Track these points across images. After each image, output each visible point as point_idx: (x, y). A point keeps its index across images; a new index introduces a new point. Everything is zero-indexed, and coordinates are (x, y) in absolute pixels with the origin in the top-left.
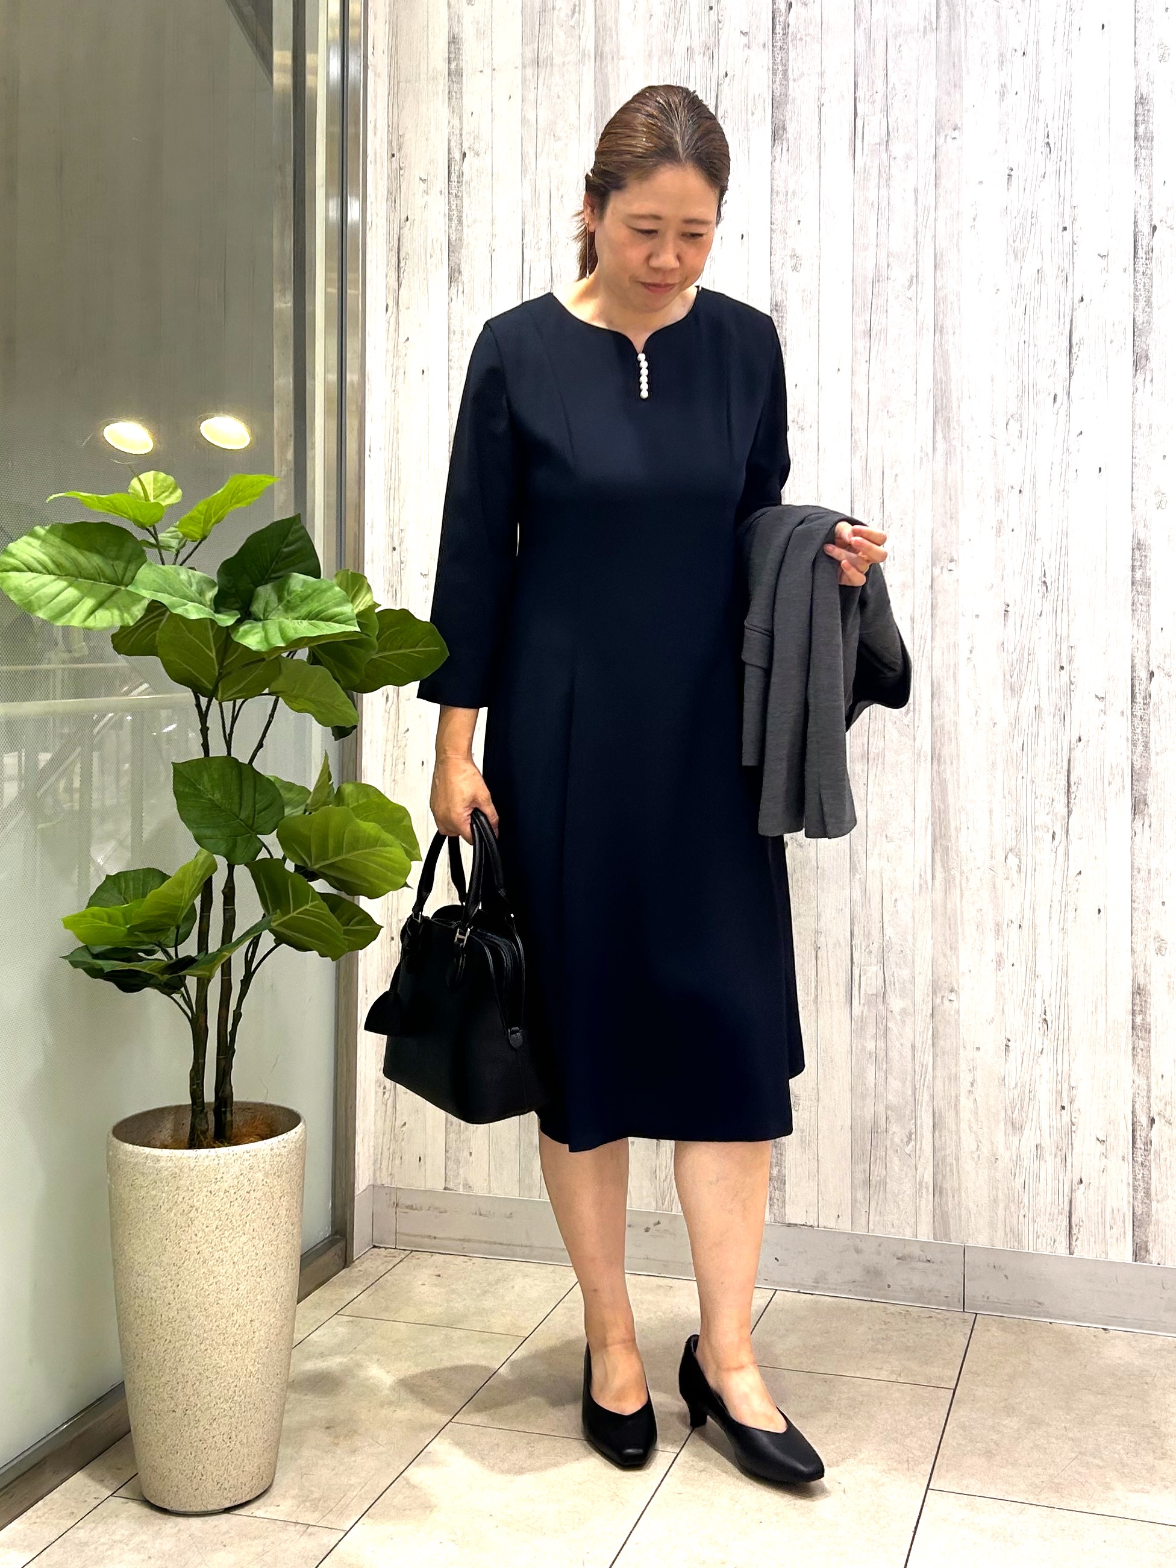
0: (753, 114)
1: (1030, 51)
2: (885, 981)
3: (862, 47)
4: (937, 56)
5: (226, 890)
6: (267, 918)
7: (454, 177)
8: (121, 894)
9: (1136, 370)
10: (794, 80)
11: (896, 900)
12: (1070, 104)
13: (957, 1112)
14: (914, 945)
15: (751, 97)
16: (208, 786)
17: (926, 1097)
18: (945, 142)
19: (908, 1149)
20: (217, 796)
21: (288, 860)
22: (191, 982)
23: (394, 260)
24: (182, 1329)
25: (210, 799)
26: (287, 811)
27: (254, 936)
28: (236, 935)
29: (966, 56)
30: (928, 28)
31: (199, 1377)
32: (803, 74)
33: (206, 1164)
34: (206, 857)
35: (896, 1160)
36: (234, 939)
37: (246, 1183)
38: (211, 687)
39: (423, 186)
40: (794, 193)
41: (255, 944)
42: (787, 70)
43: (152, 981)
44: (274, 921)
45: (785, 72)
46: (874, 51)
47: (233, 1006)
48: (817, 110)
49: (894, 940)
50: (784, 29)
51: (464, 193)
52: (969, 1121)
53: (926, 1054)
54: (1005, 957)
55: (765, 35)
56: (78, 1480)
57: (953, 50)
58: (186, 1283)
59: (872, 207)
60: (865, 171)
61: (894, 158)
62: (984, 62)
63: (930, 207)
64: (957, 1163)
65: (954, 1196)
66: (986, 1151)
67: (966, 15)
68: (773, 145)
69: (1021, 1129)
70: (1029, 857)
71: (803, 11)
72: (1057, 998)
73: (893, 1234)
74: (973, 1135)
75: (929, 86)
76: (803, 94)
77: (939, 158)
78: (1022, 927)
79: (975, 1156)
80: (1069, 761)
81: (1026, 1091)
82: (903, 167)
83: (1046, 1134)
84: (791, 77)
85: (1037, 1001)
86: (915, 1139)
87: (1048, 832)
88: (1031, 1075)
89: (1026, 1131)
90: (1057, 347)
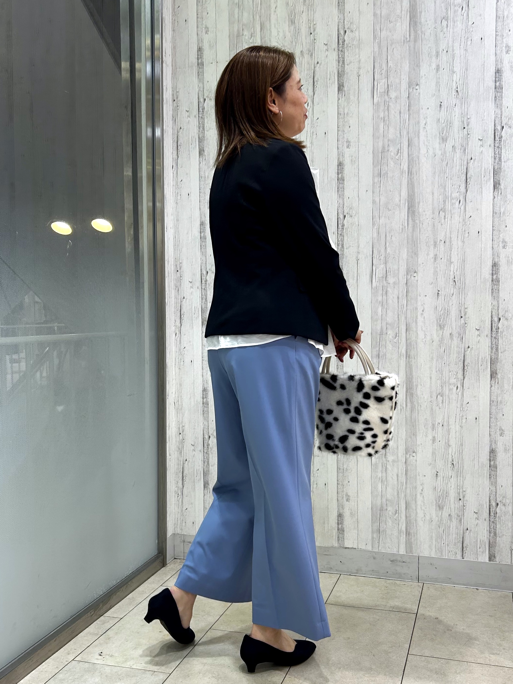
0: (330, 79)
1: (449, 49)
3: (377, 50)
4: (409, 54)
7: (200, 110)
9: (495, 189)
10: (347, 65)
12: (467, 73)
13: (416, 502)
14: (398, 434)
15: (329, 72)
17: (403, 495)
18: (413, 91)
19: (395, 517)
23: (176, 145)
29: (422, 53)
30: (406, 41)
32: (351, 62)
35: (390, 521)
39: (187, 114)
40: (348, 114)
42: (344, 60)
46: (382, 51)
48: (357, 78)
50: (343, 42)
51: (205, 116)
52: (421, 505)
53: (403, 478)
54: (436, 438)
55: (335, 45)
57: (416, 50)
59: (381, 119)
60: (378, 104)
61: (391, 98)
62: (430, 56)
63: (406, 120)
64: (416, 522)
65: (414, 536)
66: (428, 517)
67: (422, 35)
68: (338, 93)
69: (443, 508)
70: (447, 396)
71: (351, 34)
72: (458, 454)
73: (389, 551)
74: (423, 511)
75: (406, 67)
76: (351, 70)
77: (410, 97)
78: (444, 425)
79: (423, 519)
80: (464, 356)
81: (445, 493)
82: (394, 102)
83: (453, 510)
84: (346, 63)
85: (450, 456)
86: (398, 513)
87: (455, 386)
88: (447, 486)
89: (445, 509)
90: (461, 179)
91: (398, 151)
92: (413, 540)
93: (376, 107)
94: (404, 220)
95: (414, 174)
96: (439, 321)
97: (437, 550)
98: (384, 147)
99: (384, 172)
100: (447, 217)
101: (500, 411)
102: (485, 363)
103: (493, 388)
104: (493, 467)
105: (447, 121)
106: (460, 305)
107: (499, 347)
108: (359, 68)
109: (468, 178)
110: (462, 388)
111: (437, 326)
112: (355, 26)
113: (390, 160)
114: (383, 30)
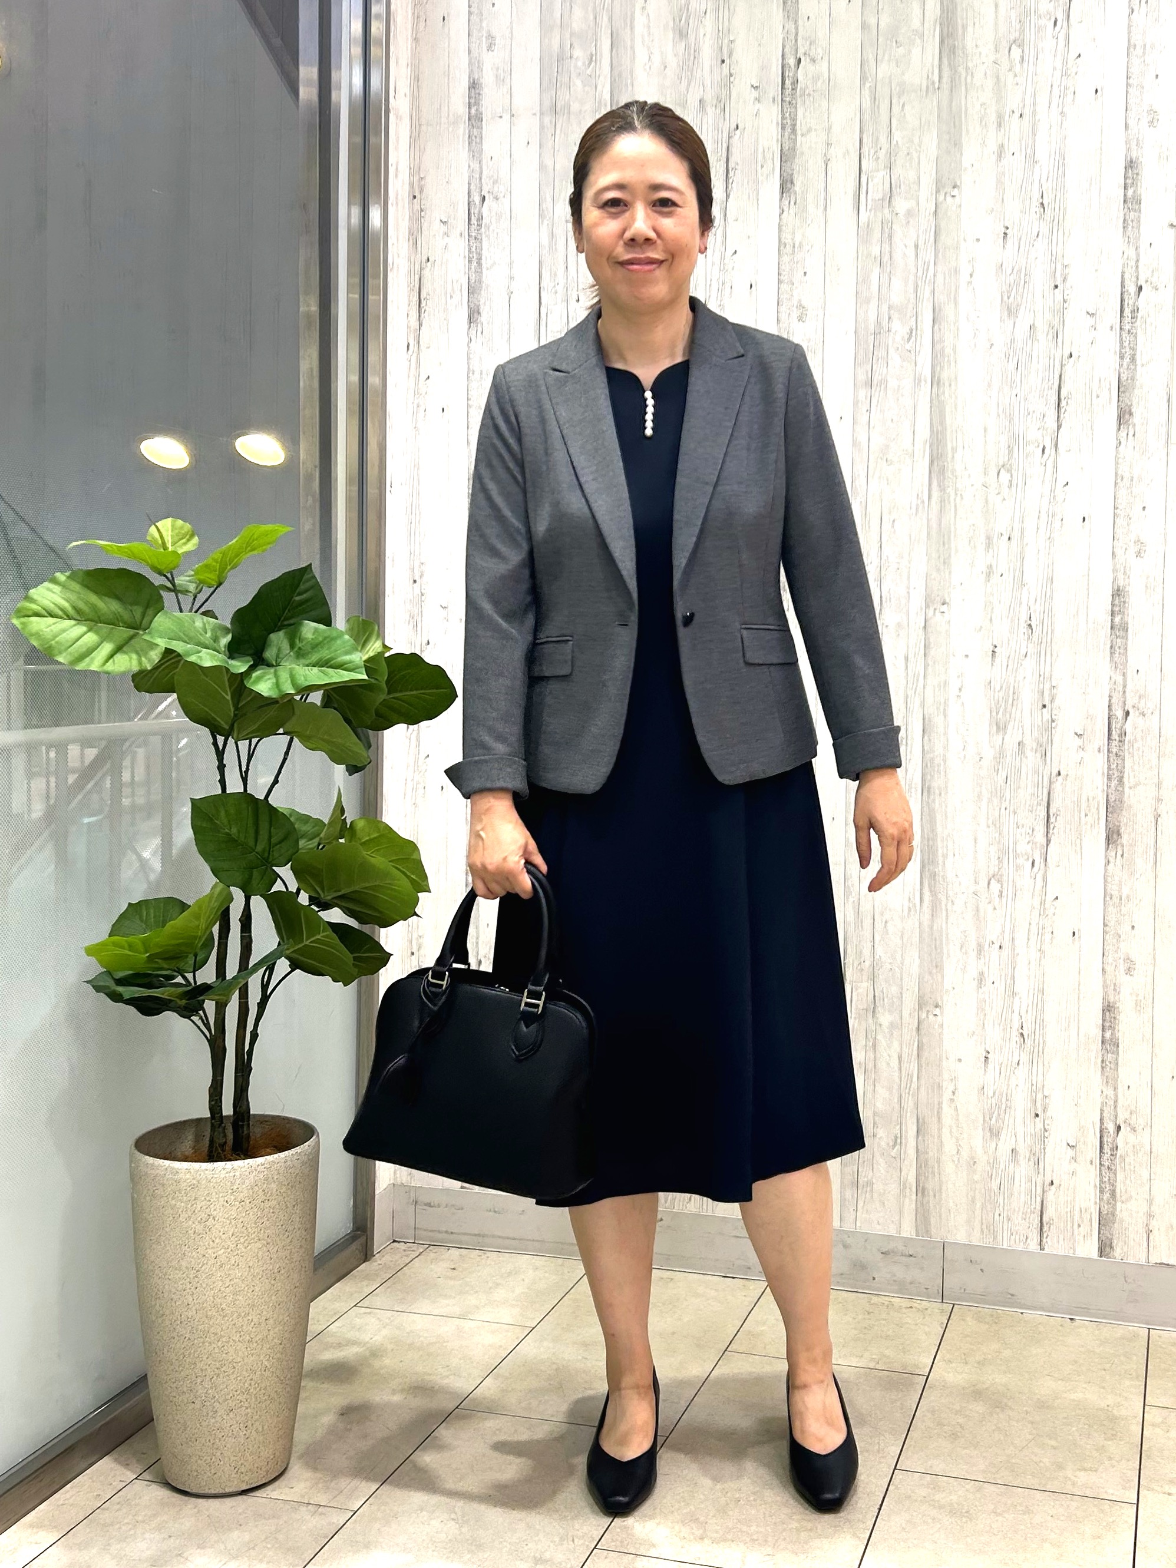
0: (762, 167)
1: (1027, 112)
2: (874, 996)
3: (867, 104)
4: (938, 116)
5: (243, 919)
6: (281, 948)
7: (474, 219)
8: (142, 921)
9: (1120, 424)
10: (802, 135)
11: (886, 922)
12: (1064, 164)
13: (939, 1119)
14: (902, 963)
15: (760, 150)
16: (225, 821)
17: (911, 1103)
18: (945, 199)
19: (894, 1153)
20: (234, 830)
21: (302, 891)
22: (210, 1006)
23: (416, 298)
24: (200, 1327)
25: (228, 834)
26: (302, 843)
27: (269, 964)
28: (253, 961)
29: (966, 116)
30: (931, 87)
31: (217, 1371)
32: (809, 130)
33: (222, 1176)
34: (223, 889)
35: (881, 1161)
36: (250, 966)
37: (260, 1192)
38: (227, 727)
39: (443, 228)
40: (800, 243)
41: (271, 969)
42: (795, 125)
43: (172, 1005)
44: (288, 949)
45: (794, 126)
46: (878, 107)
47: (250, 1027)
48: (824, 166)
49: (883, 959)
50: (793, 84)
51: (484, 236)
52: (951, 1127)
53: (912, 1064)
54: (986, 975)
55: (773, 89)
56: (106, 1464)
57: (954, 109)
58: (204, 1286)
59: (875, 261)
60: (868, 226)
61: (897, 214)
62: (984, 123)
63: (929, 262)
64: (939, 1166)
65: (935, 1196)
66: (965, 1154)
67: (966, 76)
68: (781, 199)
69: (998, 1134)
70: (1011, 883)
71: (811, 68)
72: (1034, 1014)
73: (878, 1230)
74: (954, 1140)
75: (931, 144)
76: (810, 148)
77: (940, 213)
78: (1003, 947)
79: (956, 1159)
80: (1049, 794)
81: (1004, 1100)
82: (904, 222)
83: (1020, 1139)
84: (799, 132)
85: (1016, 1016)
86: (901, 1143)
87: (1028, 859)
88: (1008, 1085)
89: (1003, 1137)
90: (1047, 400)
91: (911, 333)
92: (931, 1205)
93: (864, 233)
94: (922, 485)
95: (944, 384)
96: (994, 714)
97: (984, 1227)
98: (878, 323)
99: (880, 378)
100: (1014, 483)
101: (1126, 917)
102: (1094, 810)
103: (1110, 867)
104: (1110, 1044)
105: (1020, 271)
106: (1042, 678)
107: (1126, 775)
108: (829, 144)
109: (1062, 397)
110: (1043, 865)
111: (990, 725)
112: (820, 51)
113: (891, 351)
114: (882, 61)
